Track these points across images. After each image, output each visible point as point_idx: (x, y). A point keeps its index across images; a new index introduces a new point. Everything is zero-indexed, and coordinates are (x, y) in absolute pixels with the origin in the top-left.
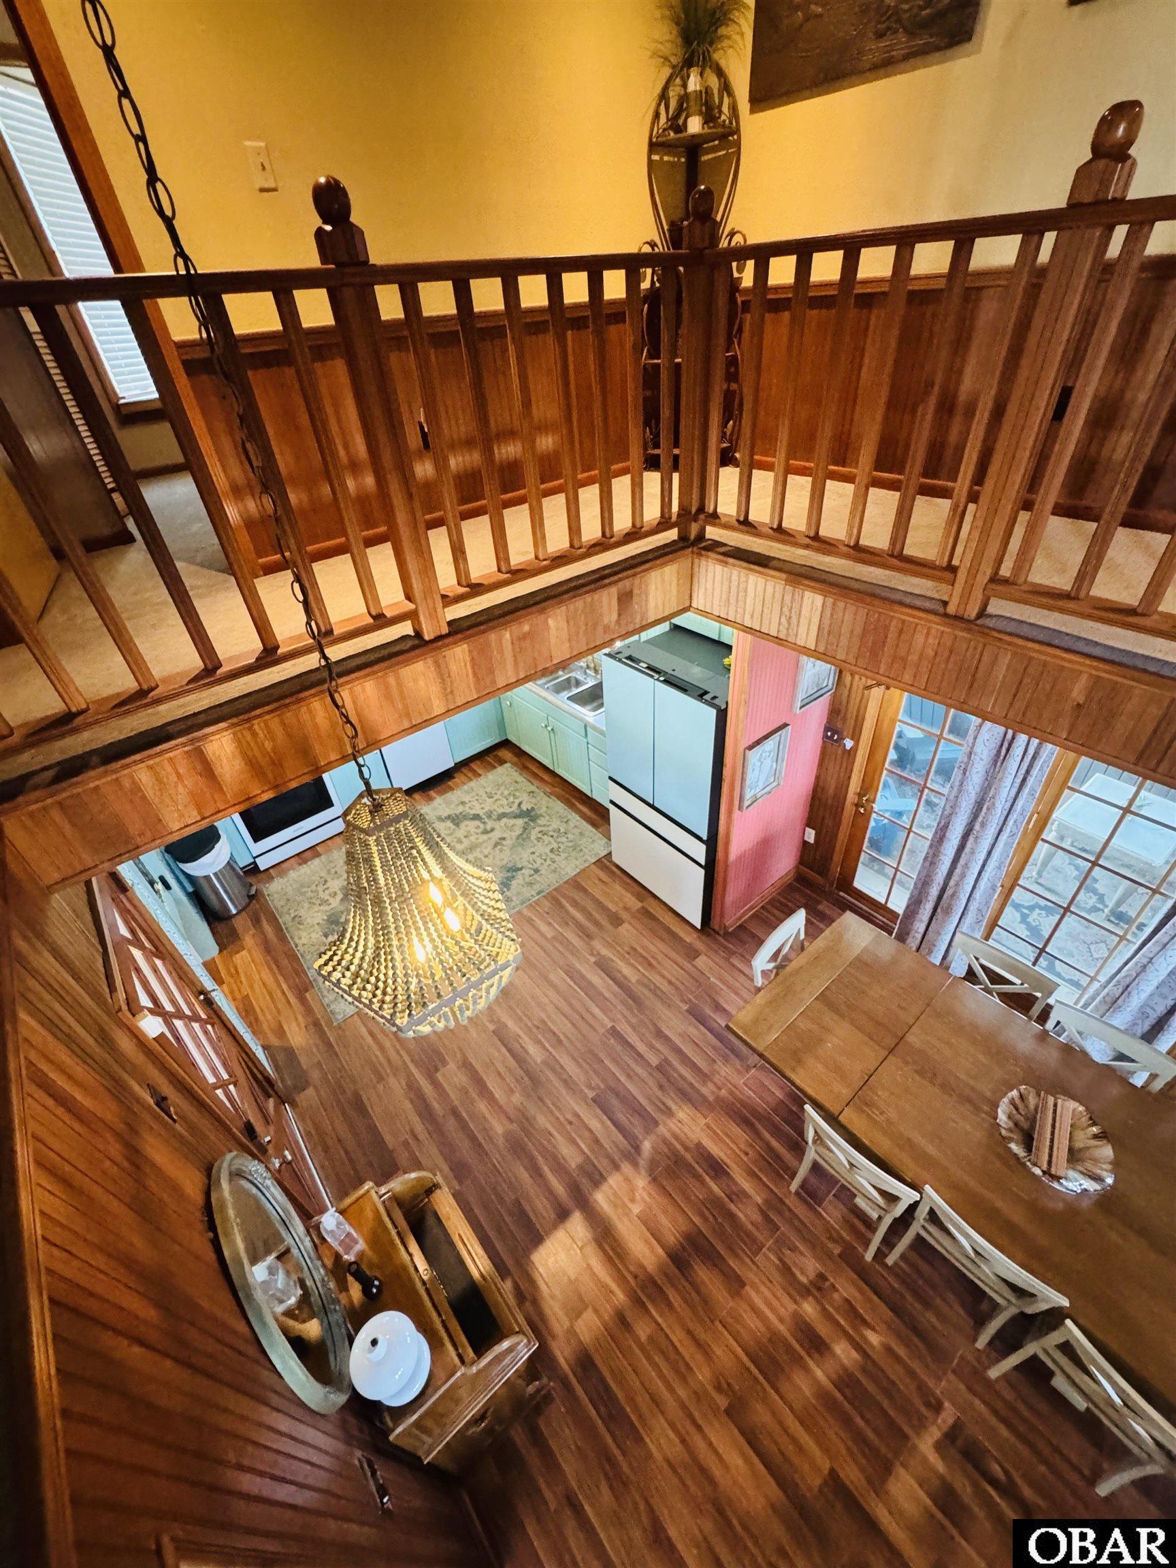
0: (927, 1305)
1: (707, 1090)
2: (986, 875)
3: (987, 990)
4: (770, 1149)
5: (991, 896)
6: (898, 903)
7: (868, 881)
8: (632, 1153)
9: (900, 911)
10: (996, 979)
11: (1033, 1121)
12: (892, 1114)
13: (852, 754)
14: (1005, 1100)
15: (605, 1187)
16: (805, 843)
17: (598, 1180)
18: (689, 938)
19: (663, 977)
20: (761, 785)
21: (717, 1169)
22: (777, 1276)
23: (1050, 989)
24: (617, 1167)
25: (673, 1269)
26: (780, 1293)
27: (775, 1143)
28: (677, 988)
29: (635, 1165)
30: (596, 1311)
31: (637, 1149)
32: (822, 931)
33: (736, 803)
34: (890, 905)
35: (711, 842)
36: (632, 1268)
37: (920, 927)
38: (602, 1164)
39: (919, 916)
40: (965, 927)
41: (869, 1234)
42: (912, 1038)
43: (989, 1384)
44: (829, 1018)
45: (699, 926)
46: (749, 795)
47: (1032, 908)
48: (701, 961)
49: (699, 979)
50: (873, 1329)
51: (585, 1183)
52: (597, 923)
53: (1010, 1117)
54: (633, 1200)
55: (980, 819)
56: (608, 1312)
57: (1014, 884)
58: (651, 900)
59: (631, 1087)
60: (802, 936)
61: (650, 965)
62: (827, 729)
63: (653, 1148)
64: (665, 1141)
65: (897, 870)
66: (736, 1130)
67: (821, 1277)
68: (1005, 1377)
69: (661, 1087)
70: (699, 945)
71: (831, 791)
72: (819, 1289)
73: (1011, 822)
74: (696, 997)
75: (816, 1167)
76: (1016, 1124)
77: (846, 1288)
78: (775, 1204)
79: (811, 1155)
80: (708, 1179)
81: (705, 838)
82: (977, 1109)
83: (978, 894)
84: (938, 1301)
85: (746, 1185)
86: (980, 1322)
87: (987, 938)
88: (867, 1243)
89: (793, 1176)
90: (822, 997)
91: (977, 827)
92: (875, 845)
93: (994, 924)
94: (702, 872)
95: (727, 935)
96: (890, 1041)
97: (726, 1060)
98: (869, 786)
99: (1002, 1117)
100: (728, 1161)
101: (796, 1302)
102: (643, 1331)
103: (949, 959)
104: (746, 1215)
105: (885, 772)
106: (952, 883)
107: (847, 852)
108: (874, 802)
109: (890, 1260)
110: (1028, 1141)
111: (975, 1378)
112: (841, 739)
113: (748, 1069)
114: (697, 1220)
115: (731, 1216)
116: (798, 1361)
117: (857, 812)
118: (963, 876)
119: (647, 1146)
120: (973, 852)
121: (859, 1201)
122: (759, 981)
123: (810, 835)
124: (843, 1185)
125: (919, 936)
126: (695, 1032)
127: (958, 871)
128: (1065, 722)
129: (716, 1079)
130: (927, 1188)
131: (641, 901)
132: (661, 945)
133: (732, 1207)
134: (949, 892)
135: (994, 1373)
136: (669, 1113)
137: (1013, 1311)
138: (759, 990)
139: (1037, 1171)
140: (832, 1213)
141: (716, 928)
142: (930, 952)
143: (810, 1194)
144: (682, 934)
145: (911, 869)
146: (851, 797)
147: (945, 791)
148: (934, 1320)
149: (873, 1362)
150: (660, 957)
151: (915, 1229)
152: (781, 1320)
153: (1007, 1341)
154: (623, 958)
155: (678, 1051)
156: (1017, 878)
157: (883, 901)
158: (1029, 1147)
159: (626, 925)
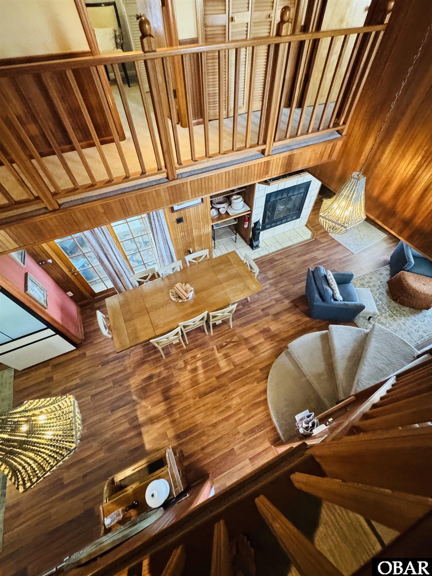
0: (197, 340)
1: (129, 370)
2: (120, 260)
3: (147, 282)
4: (153, 359)
5: (125, 263)
6: (110, 285)
7: (98, 288)
8: (135, 403)
9: (113, 286)
10: (145, 278)
11: (177, 294)
12: (162, 322)
13: (54, 262)
14: (171, 296)
15: (139, 416)
16: (71, 297)
17: (136, 418)
18: (77, 353)
19: (85, 369)
20: (42, 297)
21: (151, 377)
22: (180, 373)
23: (154, 269)
24: (136, 410)
25: (167, 401)
26: (183, 373)
27: (153, 357)
28: (92, 366)
29: (138, 403)
30: (168, 429)
31: (134, 401)
32: (106, 310)
33: (43, 309)
34: (109, 288)
35: (49, 326)
36: (163, 414)
37: (120, 285)
38: (132, 415)
39: (118, 283)
40: (129, 276)
41: (181, 345)
42: (148, 306)
43: (213, 336)
44: (131, 323)
45: (75, 348)
46: (43, 302)
47: (132, 257)
48: (88, 353)
49: (94, 357)
50: (197, 355)
51: (135, 424)
52: (44, 389)
53: (174, 298)
54: (147, 407)
55: (105, 250)
56: (170, 426)
57: (126, 256)
58: (51, 362)
59: (115, 397)
60: (104, 316)
61: (77, 373)
62: (38, 263)
63: (136, 395)
64: (136, 391)
65: (101, 278)
66: (144, 367)
67: (184, 361)
68: (213, 332)
69: (120, 385)
70: (81, 352)
71: (61, 278)
72: (186, 363)
73: (111, 245)
74: (99, 361)
75: (163, 349)
76: (176, 298)
77: (188, 356)
78: (166, 365)
79: (160, 348)
80: (151, 382)
81: (46, 327)
82: (170, 303)
83: (123, 266)
84: (198, 337)
85: (158, 371)
86: (204, 331)
87: (134, 273)
88: (183, 346)
89: (162, 356)
90: (125, 321)
91: (106, 252)
92: (89, 279)
93: (132, 268)
94: (58, 335)
95: (84, 340)
96: (146, 311)
97: (124, 361)
98: (70, 267)
99: (174, 299)
100: (151, 373)
101: (186, 370)
102: (177, 416)
103: (133, 284)
104: (164, 374)
105: (70, 259)
106: (115, 269)
107: (85, 288)
108: (76, 269)
109: (188, 343)
110: (180, 298)
111: (212, 338)
112: (46, 262)
113: (130, 355)
114: (159, 389)
115: (163, 378)
116: (197, 376)
117: (75, 276)
118: (116, 265)
119: (135, 397)
120: (112, 258)
121: (174, 343)
122: (110, 336)
123: (70, 294)
124: (169, 345)
125: (123, 287)
126: (110, 366)
127: (114, 265)
128: (105, 218)
129: (128, 366)
130: (179, 324)
131: (49, 366)
132: (72, 365)
133: (161, 377)
134: (117, 272)
135: (212, 334)
136: (129, 386)
137: (205, 323)
138: (112, 338)
139: (186, 300)
140: (173, 351)
141: (79, 342)
142: (128, 287)
143: (168, 354)
144: (74, 356)
145: (104, 275)
146: (69, 274)
147: (90, 250)
148: (201, 340)
149: (203, 358)
150: (76, 368)
151: (185, 333)
152: (188, 376)
153: (208, 328)
154: (68, 383)
155: (112, 375)
156: (125, 255)
157: (107, 289)
158: (181, 299)
159: (54, 376)
